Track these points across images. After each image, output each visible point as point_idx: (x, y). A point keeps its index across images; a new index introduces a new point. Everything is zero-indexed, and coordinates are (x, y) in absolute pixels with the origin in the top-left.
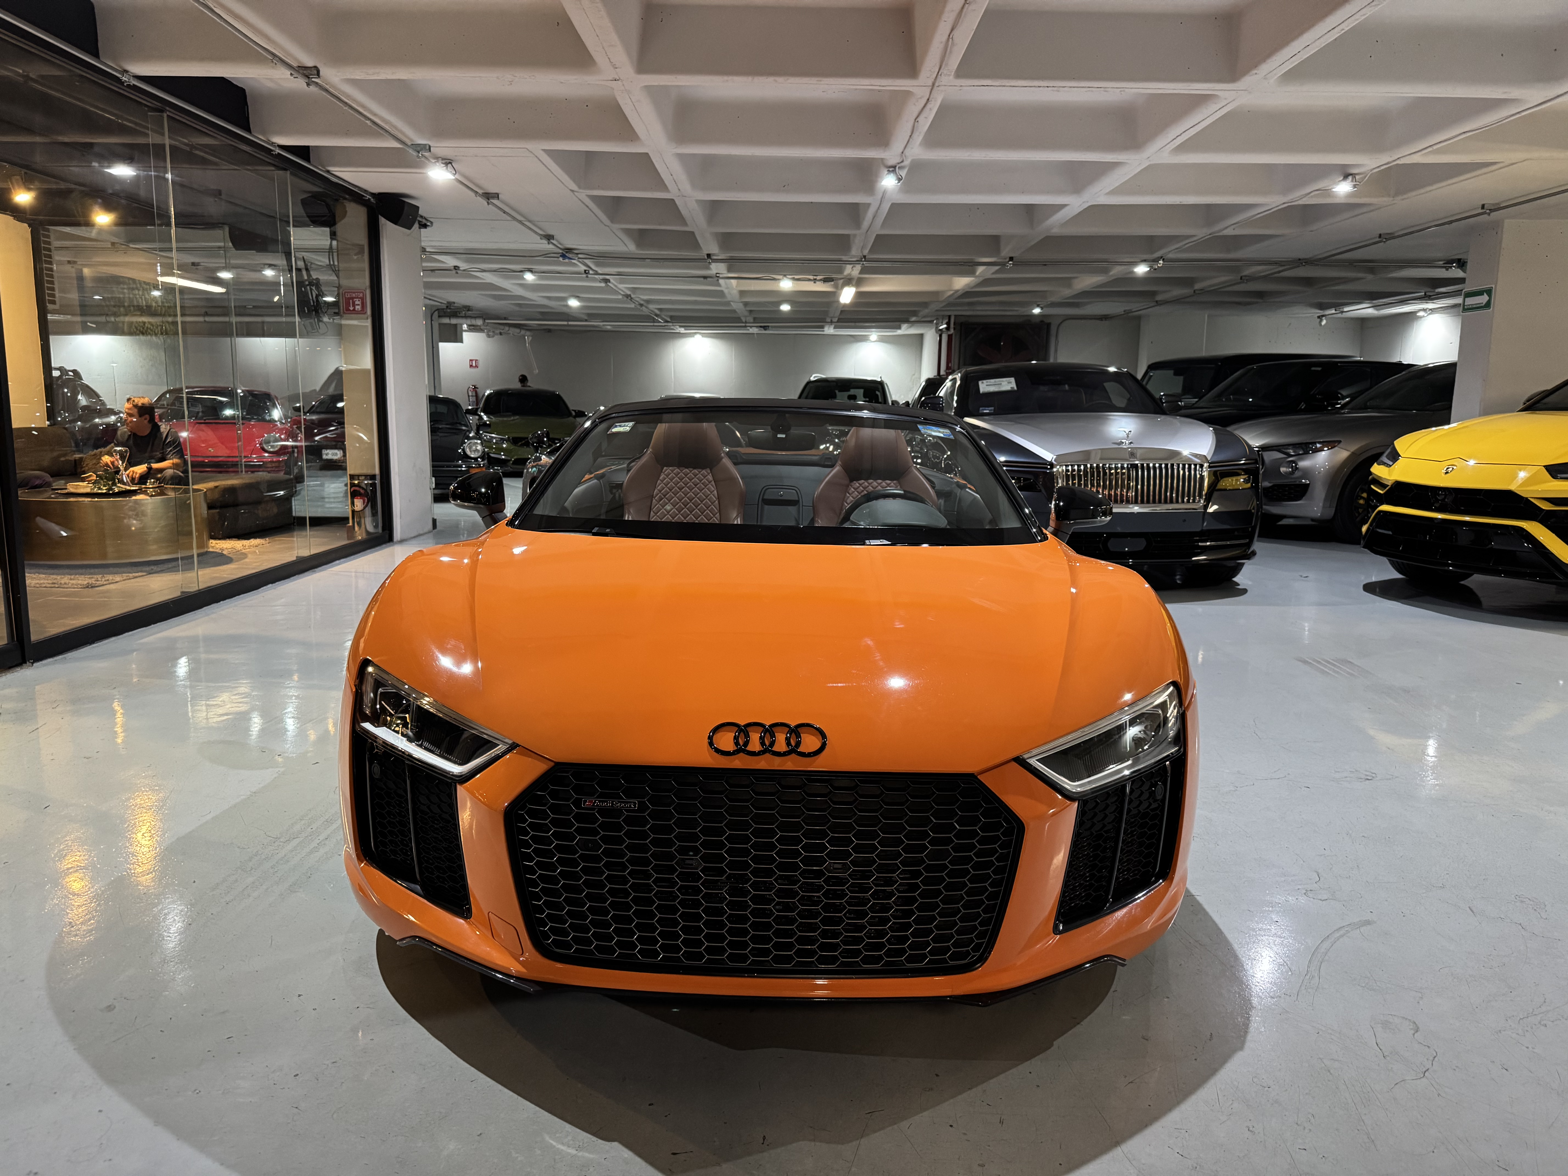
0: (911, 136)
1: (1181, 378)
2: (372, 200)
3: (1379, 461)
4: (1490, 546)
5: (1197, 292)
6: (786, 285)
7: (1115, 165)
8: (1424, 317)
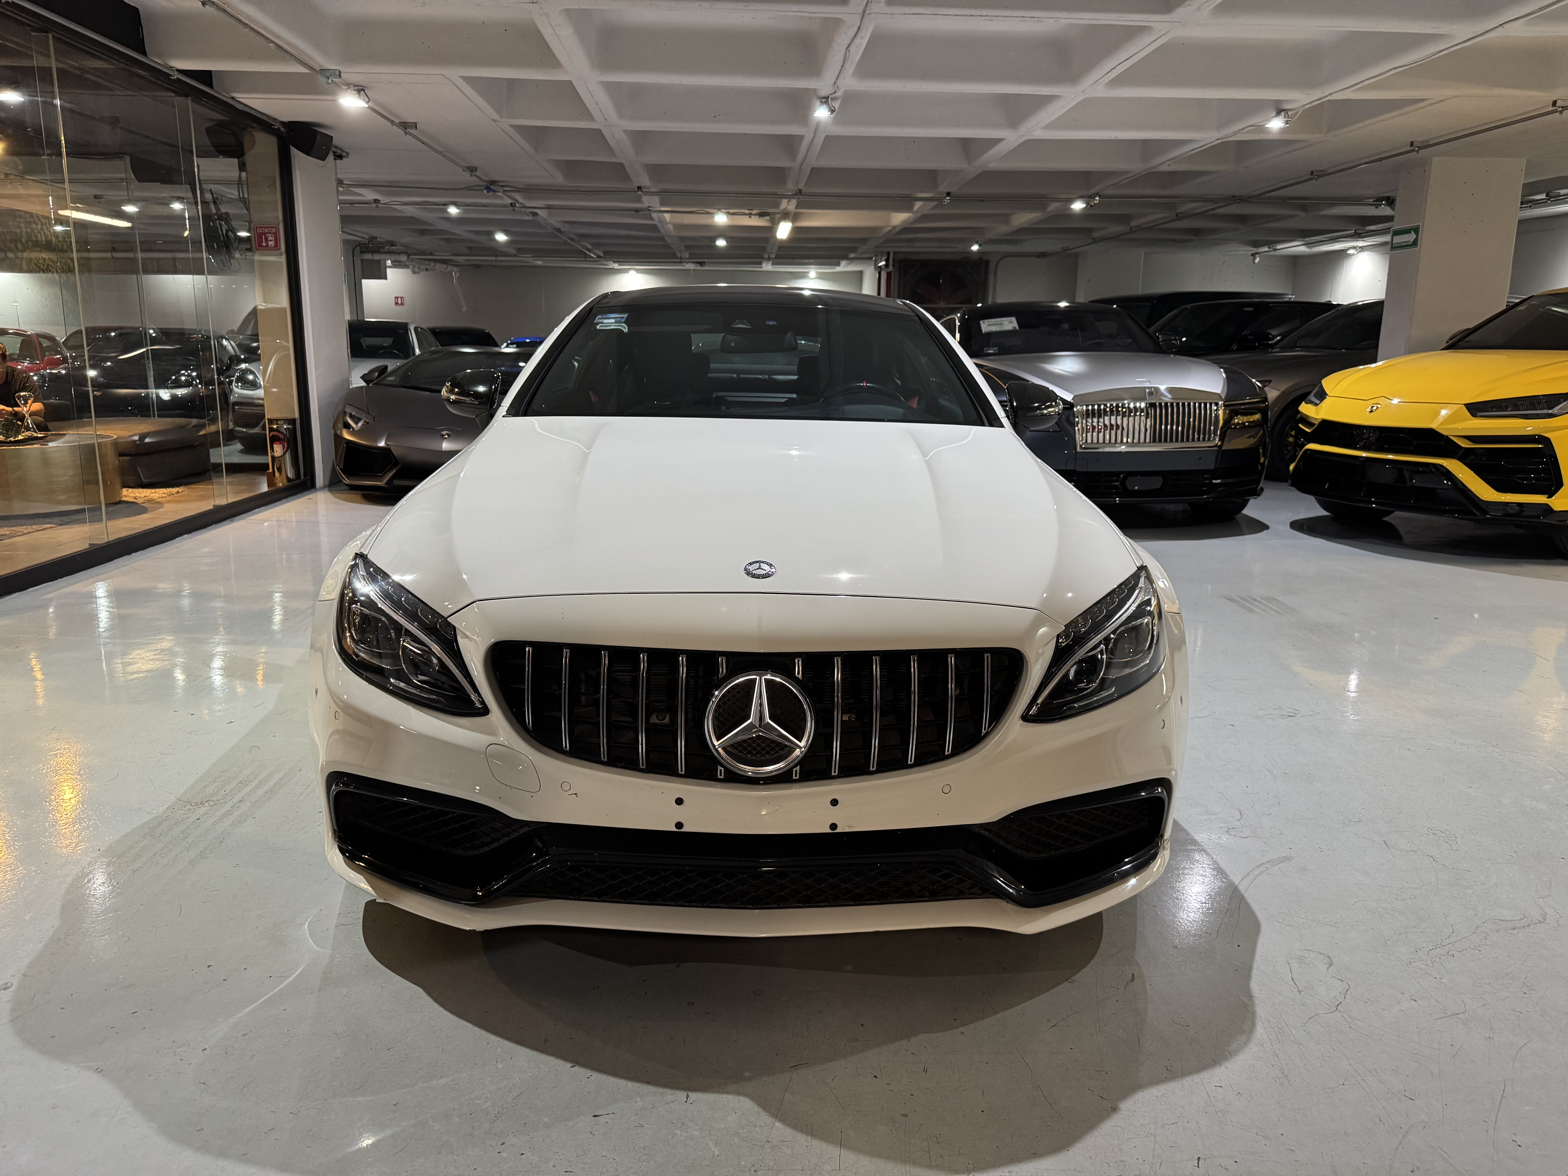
0: (842, 66)
2: (282, 129)
3: (1306, 400)
4: (1411, 484)
5: (1132, 229)
6: (721, 219)
7: (1050, 99)
8: (1354, 254)
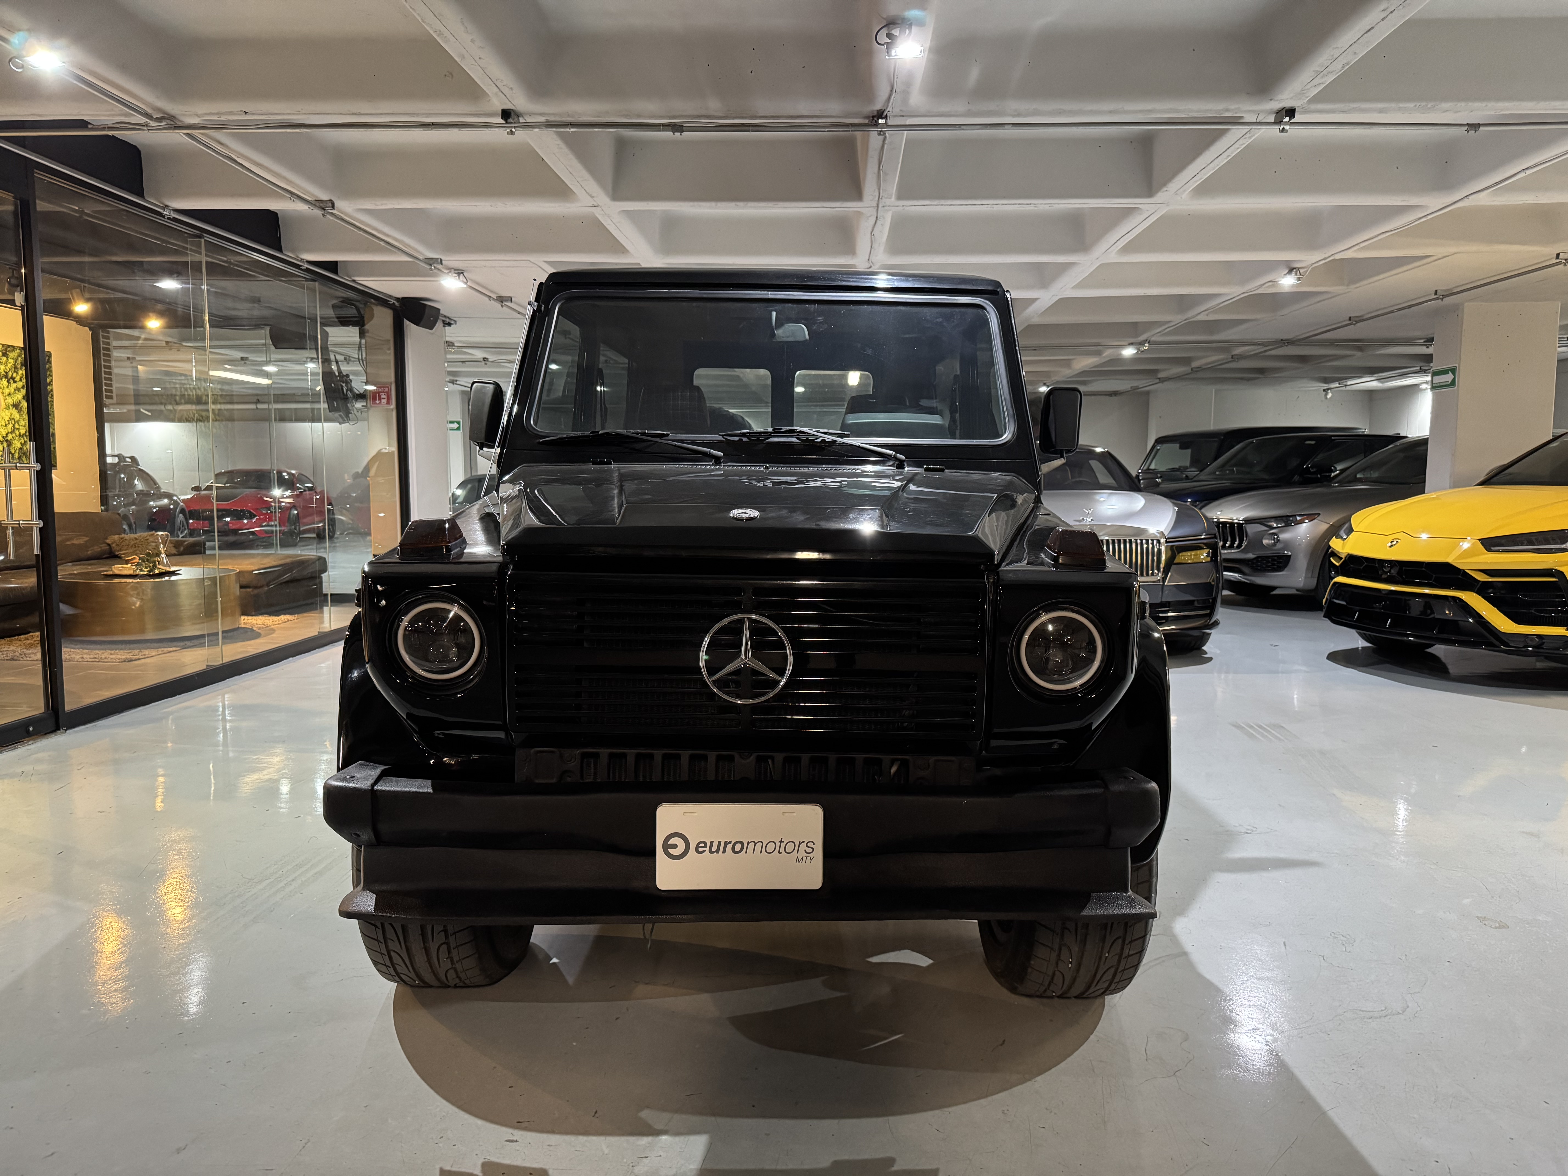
1: (1189, 451)
2: (397, 304)
3: (1338, 535)
4: (1435, 616)
5: (1194, 370)
